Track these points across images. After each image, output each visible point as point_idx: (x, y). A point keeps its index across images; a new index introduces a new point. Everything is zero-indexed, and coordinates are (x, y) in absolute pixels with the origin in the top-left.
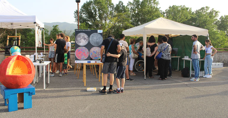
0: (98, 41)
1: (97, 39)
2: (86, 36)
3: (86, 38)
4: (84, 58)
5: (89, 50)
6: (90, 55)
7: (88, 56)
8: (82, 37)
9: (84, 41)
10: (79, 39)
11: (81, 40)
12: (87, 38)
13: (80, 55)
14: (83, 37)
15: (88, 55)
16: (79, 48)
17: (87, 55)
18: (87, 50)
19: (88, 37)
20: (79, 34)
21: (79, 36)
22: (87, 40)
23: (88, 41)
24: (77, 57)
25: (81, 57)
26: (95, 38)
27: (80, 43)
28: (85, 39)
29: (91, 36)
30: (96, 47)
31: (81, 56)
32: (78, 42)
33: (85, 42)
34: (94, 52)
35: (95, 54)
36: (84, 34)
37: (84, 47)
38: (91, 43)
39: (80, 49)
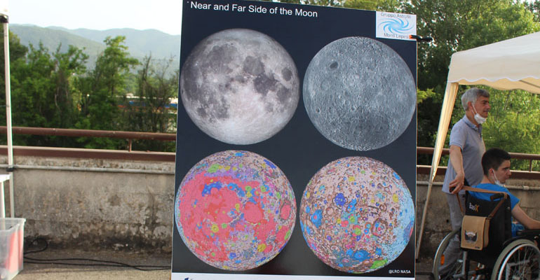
0: (375, 105)
1: (368, 95)
2: (276, 61)
3: (279, 76)
4: (248, 254)
5: (299, 183)
6: (306, 225)
7: (288, 236)
8: (237, 71)
9: (261, 107)
10: (214, 79)
11: (229, 96)
12: (287, 75)
13: (215, 228)
14: (246, 70)
15: (285, 229)
16: (213, 165)
17: (280, 225)
18: (281, 180)
19: (289, 64)
20: (219, 40)
21: (219, 53)
22: (283, 94)
23: (292, 101)
24: (191, 244)
25: (229, 245)
26: (352, 82)
27: (223, 114)
28: (264, 83)
29: (317, 58)
30: (356, 161)
31: (225, 235)
32: (202, 112)
33: (269, 108)
34: (340, 199)
35: (345, 223)
36: (262, 39)
37: (252, 157)
38: (317, 124)
39: (223, 169)
